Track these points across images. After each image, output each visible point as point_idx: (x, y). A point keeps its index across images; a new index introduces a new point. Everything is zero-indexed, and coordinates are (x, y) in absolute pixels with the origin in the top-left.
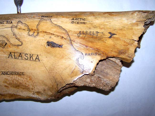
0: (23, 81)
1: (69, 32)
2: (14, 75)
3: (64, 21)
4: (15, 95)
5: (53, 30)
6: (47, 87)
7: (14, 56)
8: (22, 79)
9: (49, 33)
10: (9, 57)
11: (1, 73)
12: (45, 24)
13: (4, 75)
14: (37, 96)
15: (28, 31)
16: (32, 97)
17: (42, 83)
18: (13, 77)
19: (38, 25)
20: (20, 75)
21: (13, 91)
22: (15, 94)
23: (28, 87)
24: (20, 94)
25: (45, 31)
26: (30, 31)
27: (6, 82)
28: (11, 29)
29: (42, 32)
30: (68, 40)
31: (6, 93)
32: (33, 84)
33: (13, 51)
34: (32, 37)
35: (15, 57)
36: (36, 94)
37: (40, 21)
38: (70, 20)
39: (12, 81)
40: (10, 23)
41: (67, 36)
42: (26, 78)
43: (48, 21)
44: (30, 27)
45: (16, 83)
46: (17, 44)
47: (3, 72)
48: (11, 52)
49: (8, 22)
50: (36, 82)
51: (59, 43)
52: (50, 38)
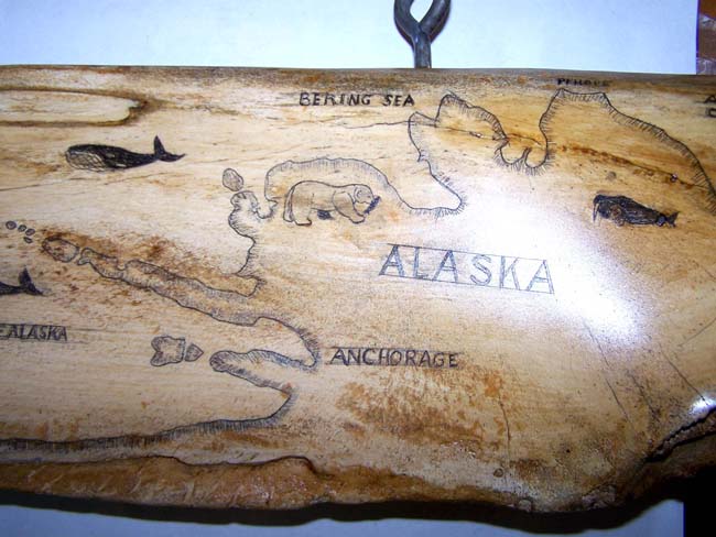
0: (446, 399)
1: (702, 153)
2: (399, 369)
3: (671, 107)
4: (392, 476)
5: (620, 141)
6: (584, 433)
7: (411, 267)
8: (442, 386)
9: (604, 154)
10: (382, 273)
11: (333, 352)
12: (582, 112)
13: (346, 363)
14: (520, 484)
15: (499, 144)
16: (487, 491)
17: (560, 411)
18: (396, 376)
19: (544, 115)
20: (438, 366)
21: (385, 455)
22: (395, 470)
23: (470, 432)
24: (421, 473)
25: (582, 145)
26: (507, 140)
27: (351, 406)
28: (410, 132)
29: (568, 151)
30: (703, 192)
31: (343, 463)
32: (506, 418)
33: (410, 242)
34: (519, 170)
35: (420, 273)
36: (513, 471)
37: (553, 99)
38: (698, 105)
39: (385, 401)
40: (404, 105)
41: (694, 174)
42: (469, 382)
43: (593, 103)
44: (507, 127)
45: (410, 408)
46: (433, 205)
47: (340, 350)
48: (396, 247)
49: (393, 100)
50: (525, 404)
51: (658, 205)
52: (608, 178)
